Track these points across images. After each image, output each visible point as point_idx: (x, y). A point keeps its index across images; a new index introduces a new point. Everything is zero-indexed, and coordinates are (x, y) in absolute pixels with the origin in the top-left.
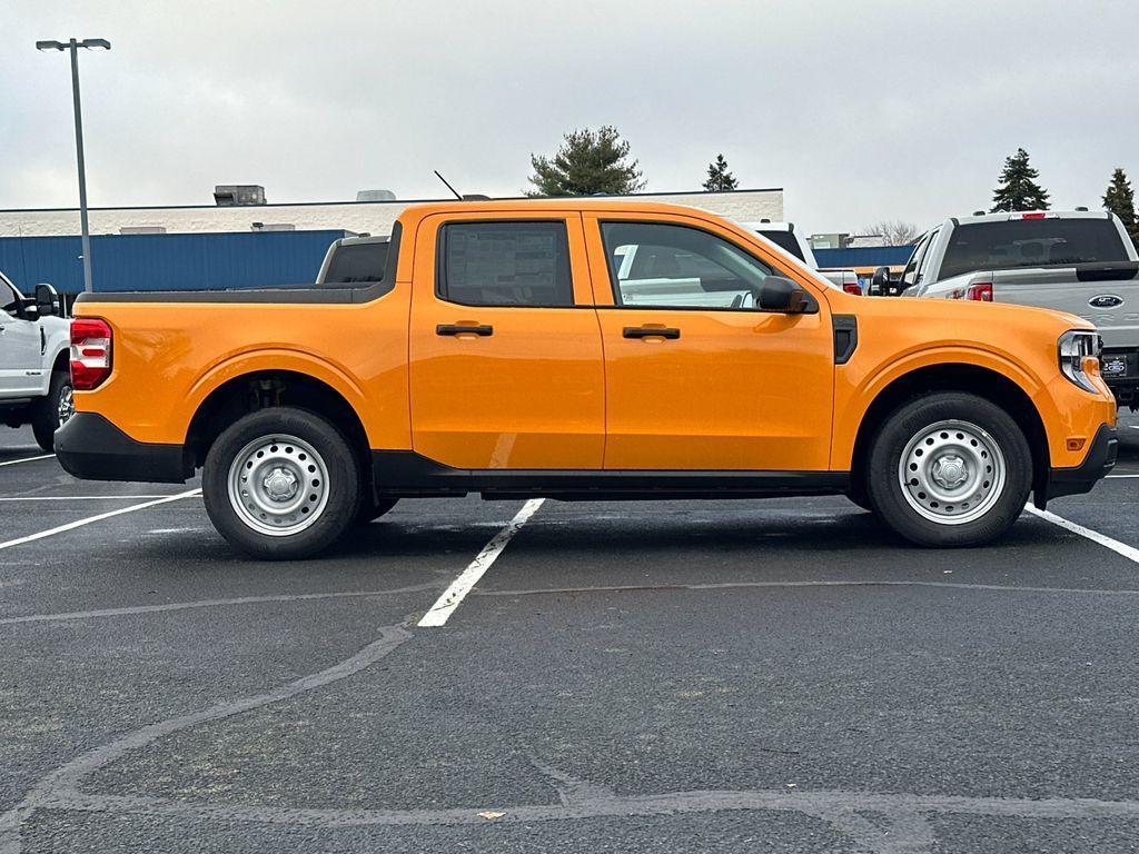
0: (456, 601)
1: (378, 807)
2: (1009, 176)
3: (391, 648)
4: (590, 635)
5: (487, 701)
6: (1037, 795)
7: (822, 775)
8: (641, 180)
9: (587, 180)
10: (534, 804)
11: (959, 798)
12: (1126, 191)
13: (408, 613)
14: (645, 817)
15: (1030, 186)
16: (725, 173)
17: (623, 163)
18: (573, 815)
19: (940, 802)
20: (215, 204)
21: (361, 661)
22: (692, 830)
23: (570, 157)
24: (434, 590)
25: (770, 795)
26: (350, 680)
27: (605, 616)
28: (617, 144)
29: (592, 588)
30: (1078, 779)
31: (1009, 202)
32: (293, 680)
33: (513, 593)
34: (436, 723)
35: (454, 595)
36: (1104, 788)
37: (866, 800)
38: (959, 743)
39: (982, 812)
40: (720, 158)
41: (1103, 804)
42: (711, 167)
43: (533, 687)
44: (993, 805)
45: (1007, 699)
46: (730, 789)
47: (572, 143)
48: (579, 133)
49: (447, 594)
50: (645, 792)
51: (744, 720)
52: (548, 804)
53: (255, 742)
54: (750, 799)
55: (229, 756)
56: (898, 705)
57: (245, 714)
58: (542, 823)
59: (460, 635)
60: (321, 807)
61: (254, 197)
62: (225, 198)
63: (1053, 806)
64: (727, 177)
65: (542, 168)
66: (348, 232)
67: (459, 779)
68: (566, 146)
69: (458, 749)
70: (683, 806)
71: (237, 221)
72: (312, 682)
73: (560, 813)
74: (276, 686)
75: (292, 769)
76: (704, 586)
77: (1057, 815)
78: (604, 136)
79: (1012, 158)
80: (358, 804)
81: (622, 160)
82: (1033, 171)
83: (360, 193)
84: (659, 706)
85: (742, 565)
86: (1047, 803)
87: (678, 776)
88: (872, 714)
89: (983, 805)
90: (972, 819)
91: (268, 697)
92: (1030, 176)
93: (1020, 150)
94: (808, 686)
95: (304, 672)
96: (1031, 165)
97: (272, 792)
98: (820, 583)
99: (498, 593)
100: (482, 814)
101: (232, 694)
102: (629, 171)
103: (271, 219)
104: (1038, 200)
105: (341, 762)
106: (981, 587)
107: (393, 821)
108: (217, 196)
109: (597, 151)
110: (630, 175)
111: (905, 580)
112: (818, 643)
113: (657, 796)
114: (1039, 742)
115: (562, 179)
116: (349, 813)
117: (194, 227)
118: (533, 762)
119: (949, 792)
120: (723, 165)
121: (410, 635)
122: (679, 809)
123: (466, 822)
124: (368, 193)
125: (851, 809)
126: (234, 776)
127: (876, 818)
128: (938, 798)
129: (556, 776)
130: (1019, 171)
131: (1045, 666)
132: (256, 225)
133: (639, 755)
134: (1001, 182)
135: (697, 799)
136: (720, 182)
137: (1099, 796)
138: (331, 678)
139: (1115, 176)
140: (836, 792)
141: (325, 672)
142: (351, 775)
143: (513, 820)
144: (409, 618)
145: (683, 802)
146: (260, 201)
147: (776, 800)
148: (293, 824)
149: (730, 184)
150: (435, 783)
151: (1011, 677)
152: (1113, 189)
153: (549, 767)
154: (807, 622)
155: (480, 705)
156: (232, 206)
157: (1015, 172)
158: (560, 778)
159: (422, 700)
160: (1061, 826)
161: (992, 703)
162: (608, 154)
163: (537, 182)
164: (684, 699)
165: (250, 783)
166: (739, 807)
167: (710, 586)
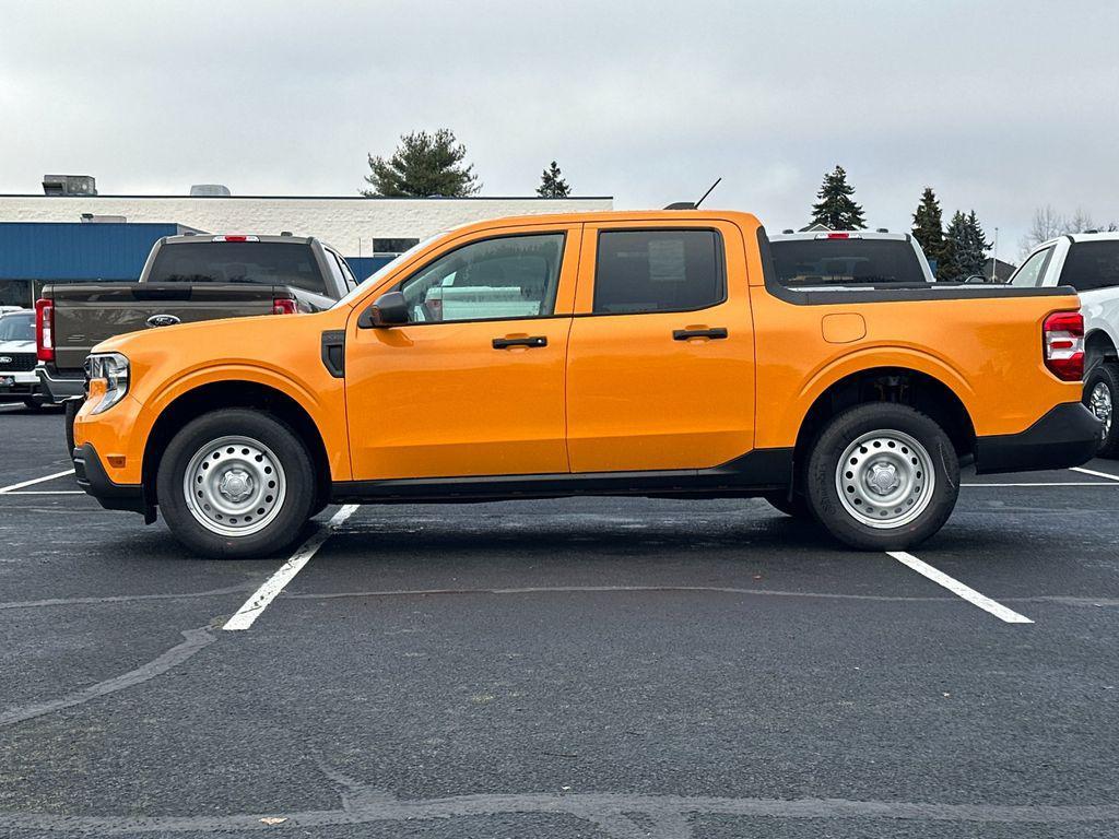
0: (264, 604)
1: (160, 814)
2: (827, 192)
3: (192, 653)
4: (392, 639)
5: (282, 706)
6: (792, 796)
7: (596, 777)
8: (476, 183)
9: (423, 182)
10: (317, 808)
11: (720, 799)
12: (935, 210)
13: (213, 616)
14: (422, 821)
15: (847, 202)
16: (558, 180)
17: (458, 166)
18: (353, 820)
19: (702, 803)
20: (44, 193)
21: (161, 665)
22: (466, 832)
23: (407, 158)
24: (241, 593)
25: (546, 797)
26: (148, 685)
27: (409, 620)
28: (453, 147)
29: (400, 591)
30: (830, 781)
31: (827, 217)
32: (89, 685)
33: (321, 596)
34: (230, 728)
35: (262, 598)
36: (853, 788)
37: (631, 802)
38: (727, 745)
39: (739, 813)
40: (554, 165)
41: (849, 803)
42: (545, 173)
43: (330, 691)
44: (750, 805)
45: (778, 701)
46: (507, 792)
47: (409, 145)
48: (416, 135)
49: (256, 597)
50: (425, 796)
51: (530, 723)
52: (330, 809)
53: (43, 749)
54: (526, 802)
55: (16, 762)
56: (676, 709)
57: (36, 720)
58: (321, 829)
59: (263, 639)
60: (103, 815)
61: (85, 187)
62: (53, 187)
63: (806, 806)
64: (561, 183)
65: (379, 168)
66: (180, 226)
67: (245, 786)
68: (403, 147)
69: (248, 755)
70: (460, 810)
71: (66, 211)
72: (109, 686)
73: (339, 817)
74: (72, 690)
75: (78, 776)
76: (507, 591)
77: (805, 814)
78: (441, 139)
79: (831, 174)
80: (141, 811)
81: (457, 163)
82: (849, 188)
83: (193, 187)
84: (450, 711)
85: (547, 570)
86: (799, 803)
87: (460, 779)
88: (651, 717)
89: (741, 806)
90: (729, 819)
91: (62, 702)
92: (847, 193)
93: (838, 167)
94: (594, 690)
95: (103, 677)
96: (848, 182)
97: (55, 800)
98: (618, 588)
99: (306, 597)
100: (263, 820)
101: (26, 700)
102: (465, 174)
103: (102, 210)
104: (854, 216)
105: (129, 769)
106: (768, 593)
107: (175, 827)
108: (46, 186)
109: (433, 154)
110: (466, 179)
111: (699, 585)
112: (609, 648)
113: (436, 800)
114: (801, 744)
115: (398, 179)
116: (131, 820)
117: (21, 216)
118: (321, 768)
119: (711, 793)
120: (556, 172)
121: (213, 639)
122: (456, 813)
123: (246, 828)
124: (202, 188)
125: (618, 810)
126: (18, 783)
127: (641, 819)
128: (701, 799)
129: (341, 782)
130: (836, 187)
131: (816, 670)
132: (85, 216)
133: (425, 759)
134: (820, 197)
135: (474, 803)
136: (553, 187)
137: (847, 796)
138: (128, 683)
139: (925, 195)
140: (607, 794)
141: (123, 677)
142: (137, 782)
143: (294, 825)
144: (214, 621)
145: (461, 806)
146: (91, 192)
147: (550, 803)
148: (72, 832)
149: (563, 191)
150: (221, 789)
151: (784, 681)
152: (923, 207)
153: (335, 773)
154: (602, 627)
155: (275, 710)
156: (61, 196)
157: (831, 188)
158: (345, 783)
159: (218, 706)
160: (810, 825)
161: (763, 706)
162: (444, 156)
163: (374, 182)
164: (475, 704)
165: (33, 791)
166: (514, 810)
167: (514, 591)
